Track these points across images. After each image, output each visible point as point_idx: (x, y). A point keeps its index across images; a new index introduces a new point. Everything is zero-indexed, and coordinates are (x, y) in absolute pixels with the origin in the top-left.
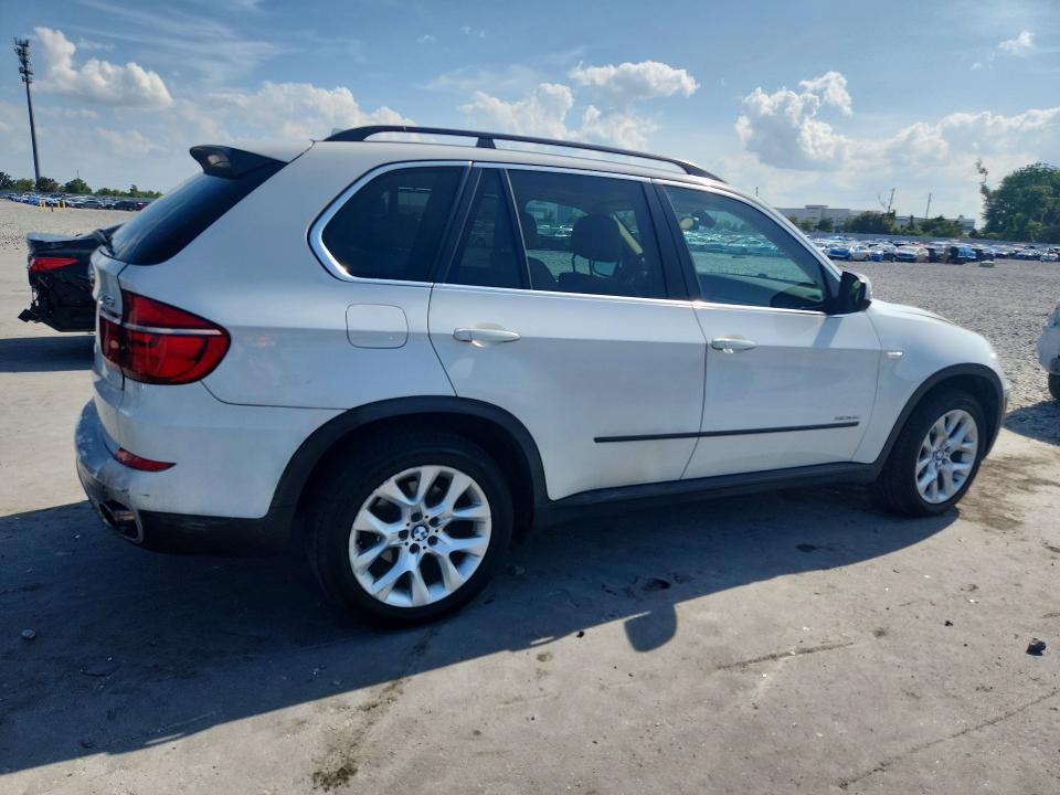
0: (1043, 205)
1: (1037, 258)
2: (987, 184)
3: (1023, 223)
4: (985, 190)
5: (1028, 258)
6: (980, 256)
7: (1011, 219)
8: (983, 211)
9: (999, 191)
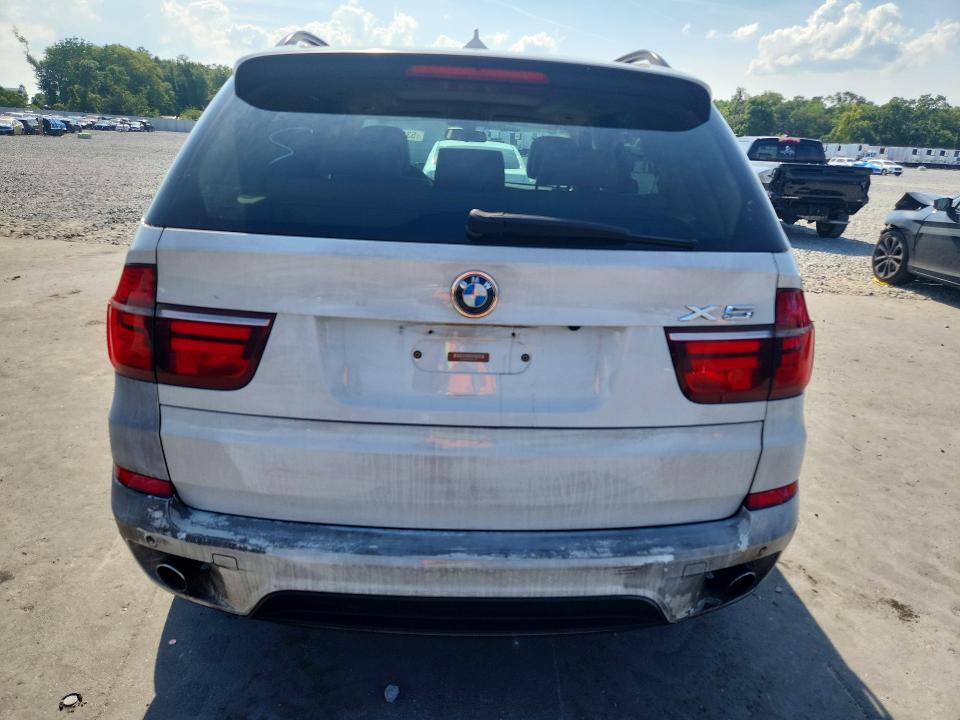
0: (95, 78)
1: (113, 128)
2: (30, 53)
3: (84, 96)
4: (31, 60)
5: (106, 128)
6: (71, 128)
7: (72, 91)
8: (37, 81)
9: (46, 63)
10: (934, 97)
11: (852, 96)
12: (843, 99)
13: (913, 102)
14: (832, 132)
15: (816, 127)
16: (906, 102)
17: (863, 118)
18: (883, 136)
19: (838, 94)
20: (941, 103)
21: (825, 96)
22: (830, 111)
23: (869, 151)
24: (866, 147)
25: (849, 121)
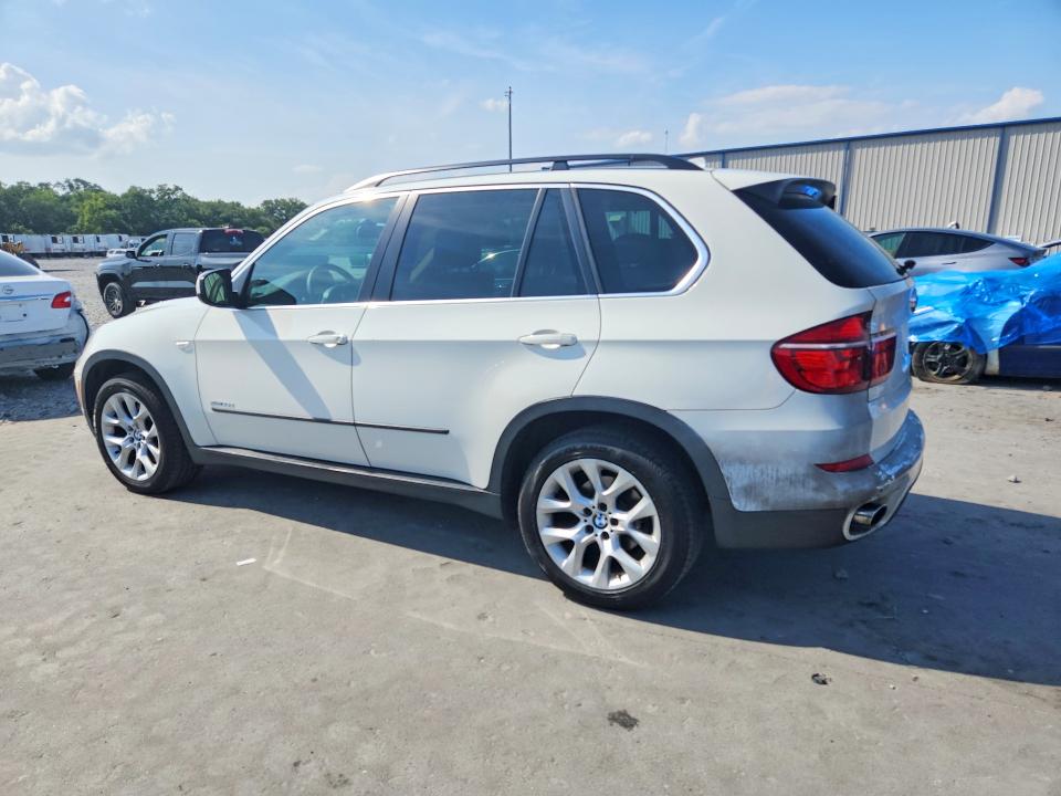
10: (172, 187)
11: (83, 183)
12: (75, 186)
13: (151, 191)
14: (79, 222)
15: (56, 217)
16: (145, 191)
17: (109, 207)
18: (136, 226)
19: (67, 181)
20: (179, 194)
21: (53, 183)
22: (65, 198)
23: (131, 241)
24: (125, 237)
25: (93, 211)
